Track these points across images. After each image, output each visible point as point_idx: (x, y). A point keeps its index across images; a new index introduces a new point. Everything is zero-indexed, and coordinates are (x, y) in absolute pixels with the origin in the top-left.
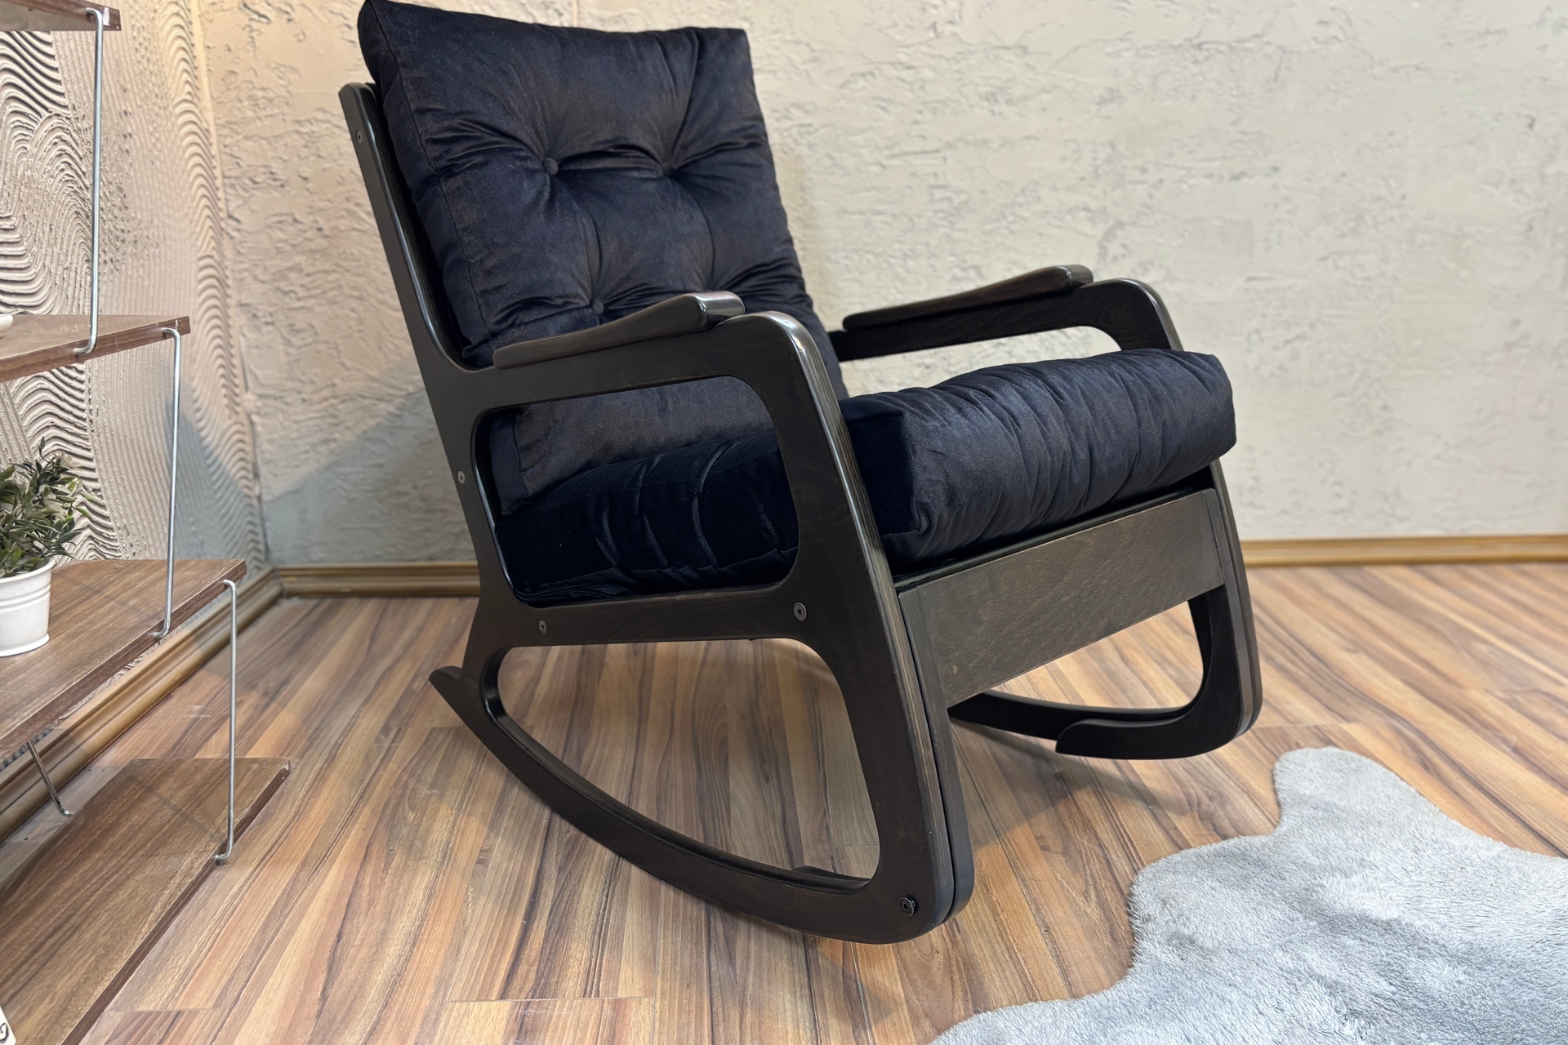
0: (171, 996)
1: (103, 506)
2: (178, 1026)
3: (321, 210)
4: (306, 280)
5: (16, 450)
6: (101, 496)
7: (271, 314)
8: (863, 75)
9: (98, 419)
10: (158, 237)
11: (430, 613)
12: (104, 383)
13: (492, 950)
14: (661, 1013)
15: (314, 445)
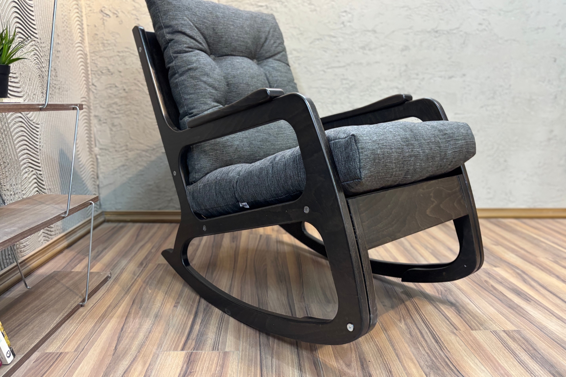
0: (59, 347)
1: (42, 181)
2: (61, 357)
3: (125, 83)
4: (119, 108)
5: (13, 156)
6: (42, 177)
7: (106, 120)
8: (318, 39)
9: (43, 149)
10: (68, 88)
11: (159, 228)
12: (45, 137)
13: (179, 335)
14: (242, 356)
15: (119, 167)
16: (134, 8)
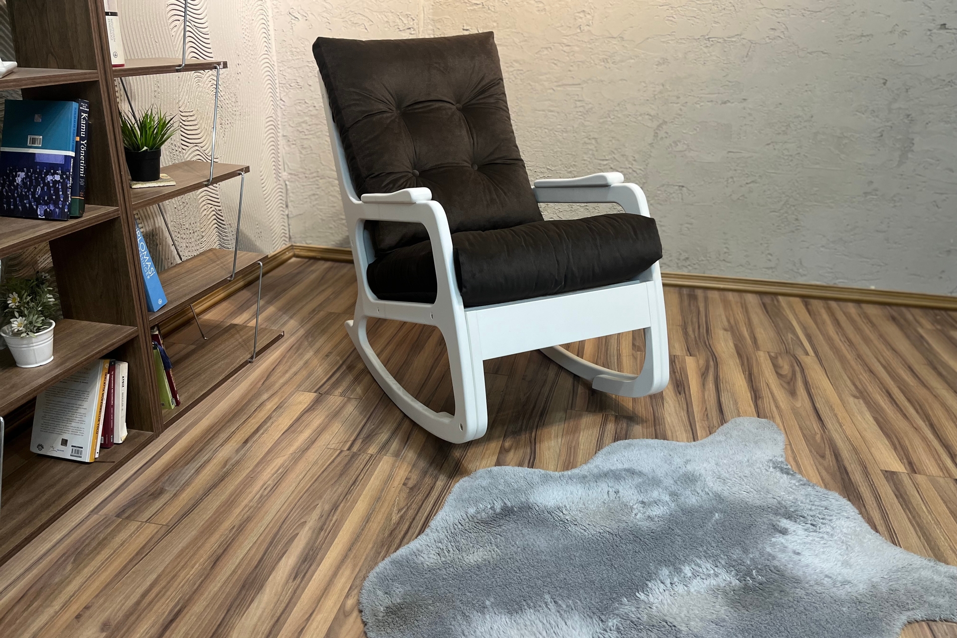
1: (222, 216)
3: (315, 98)
4: (308, 127)
6: (221, 212)
7: (295, 141)
8: (546, 48)
10: (250, 111)
15: (310, 196)
16: (325, 9)
